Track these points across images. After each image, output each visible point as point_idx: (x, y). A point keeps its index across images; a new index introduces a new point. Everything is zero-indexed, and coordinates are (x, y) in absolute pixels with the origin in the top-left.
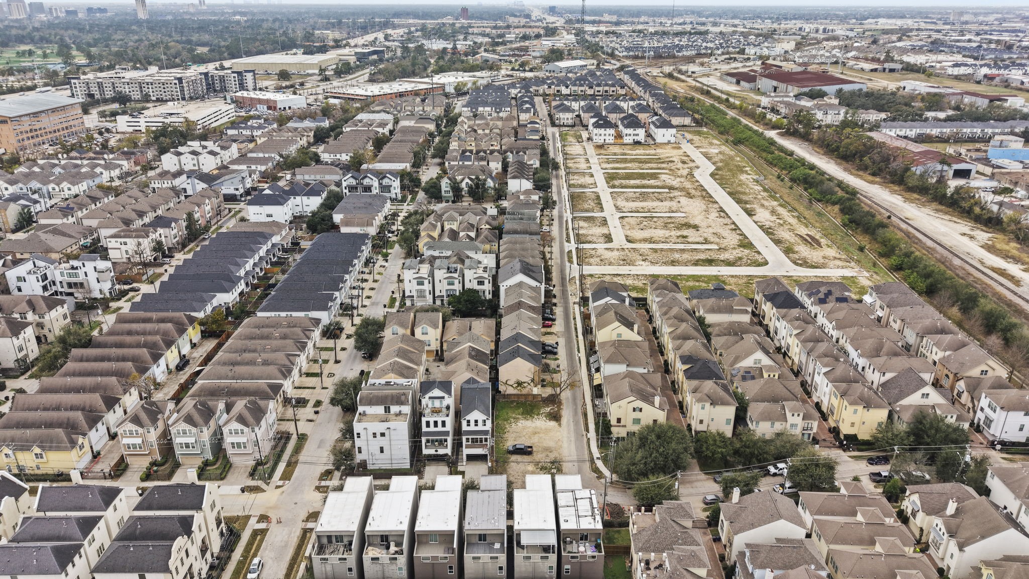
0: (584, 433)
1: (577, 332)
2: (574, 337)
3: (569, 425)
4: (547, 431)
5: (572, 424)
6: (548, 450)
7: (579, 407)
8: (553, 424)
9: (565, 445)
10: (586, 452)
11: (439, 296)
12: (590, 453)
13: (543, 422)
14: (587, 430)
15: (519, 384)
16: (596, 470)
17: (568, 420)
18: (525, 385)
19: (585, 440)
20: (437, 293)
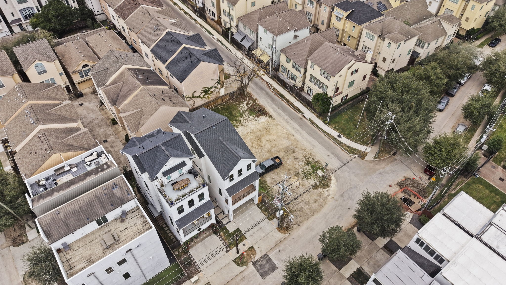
0: (300, 115)
1: (191, 17)
2: (193, 22)
3: (279, 114)
4: (267, 129)
5: (279, 111)
6: (289, 150)
7: (268, 90)
8: (263, 119)
9: (298, 137)
10: (323, 135)
11: (13, 22)
12: (328, 134)
13: (254, 122)
14: (299, 111)
15: (206, 91)
16: (352, 151)
17: (274, 109)
18: (212, 90)
19: (308, 122)
20: (10, 19)
